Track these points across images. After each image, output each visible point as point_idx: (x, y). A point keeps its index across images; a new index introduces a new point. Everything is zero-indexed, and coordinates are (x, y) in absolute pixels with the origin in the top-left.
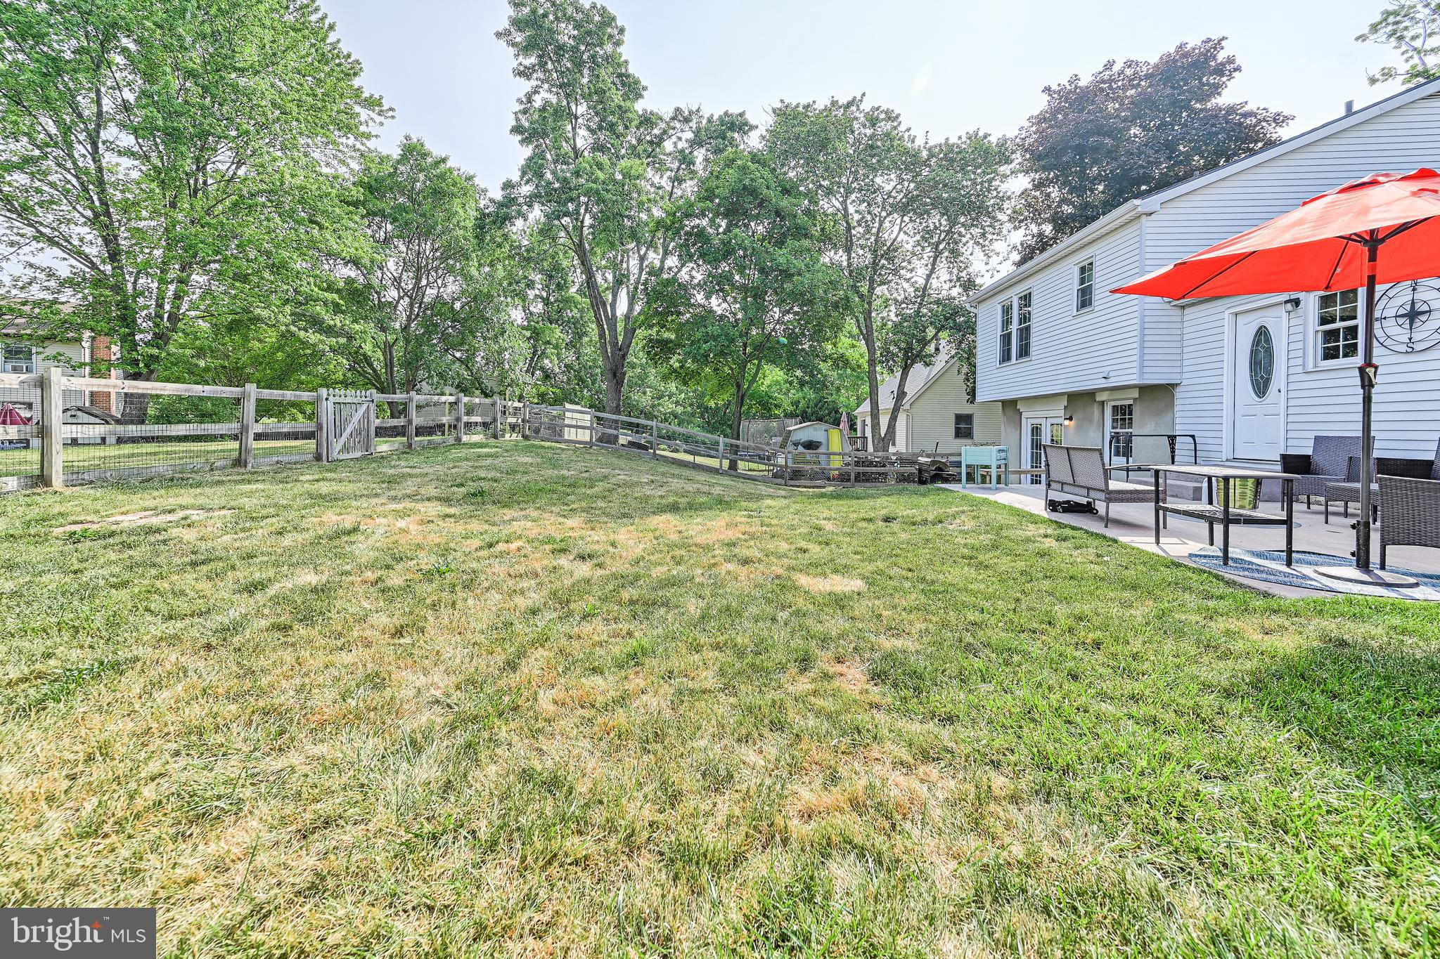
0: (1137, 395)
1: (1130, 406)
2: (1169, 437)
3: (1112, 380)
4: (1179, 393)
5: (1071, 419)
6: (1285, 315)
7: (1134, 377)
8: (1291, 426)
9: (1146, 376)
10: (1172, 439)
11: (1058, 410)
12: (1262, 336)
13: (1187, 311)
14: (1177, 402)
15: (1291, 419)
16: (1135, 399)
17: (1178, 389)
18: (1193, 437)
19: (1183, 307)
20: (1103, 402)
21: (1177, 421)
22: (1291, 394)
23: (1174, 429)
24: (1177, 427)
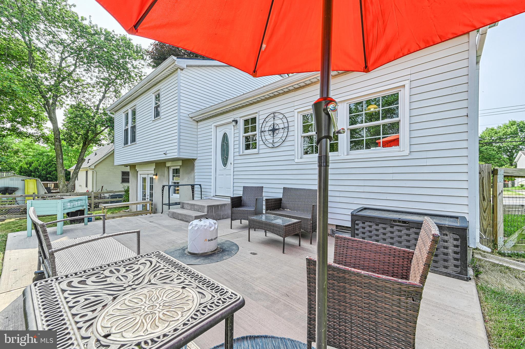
0: (181, 164)
1: (179, 169)
2: (191, 185)
3: (168, 155)
4: (197, 163)
5: (156, 175)
6: (233, 127)
7: (176, 154)
8: (235, 181)
9: (181, 154)
10: (193, 186)
11: (151, 170)
12: (225, 137)
13: (199, 123)
14: (196, 168)
15: (235, 177)
16: (180, 166)
17: (196, 161)
18: (200, 185)
19: (197, 122)
20: (169, 167)
21: (196, 177)
22: (235, 166)
23: (194, 181)
24: (196, 180)
